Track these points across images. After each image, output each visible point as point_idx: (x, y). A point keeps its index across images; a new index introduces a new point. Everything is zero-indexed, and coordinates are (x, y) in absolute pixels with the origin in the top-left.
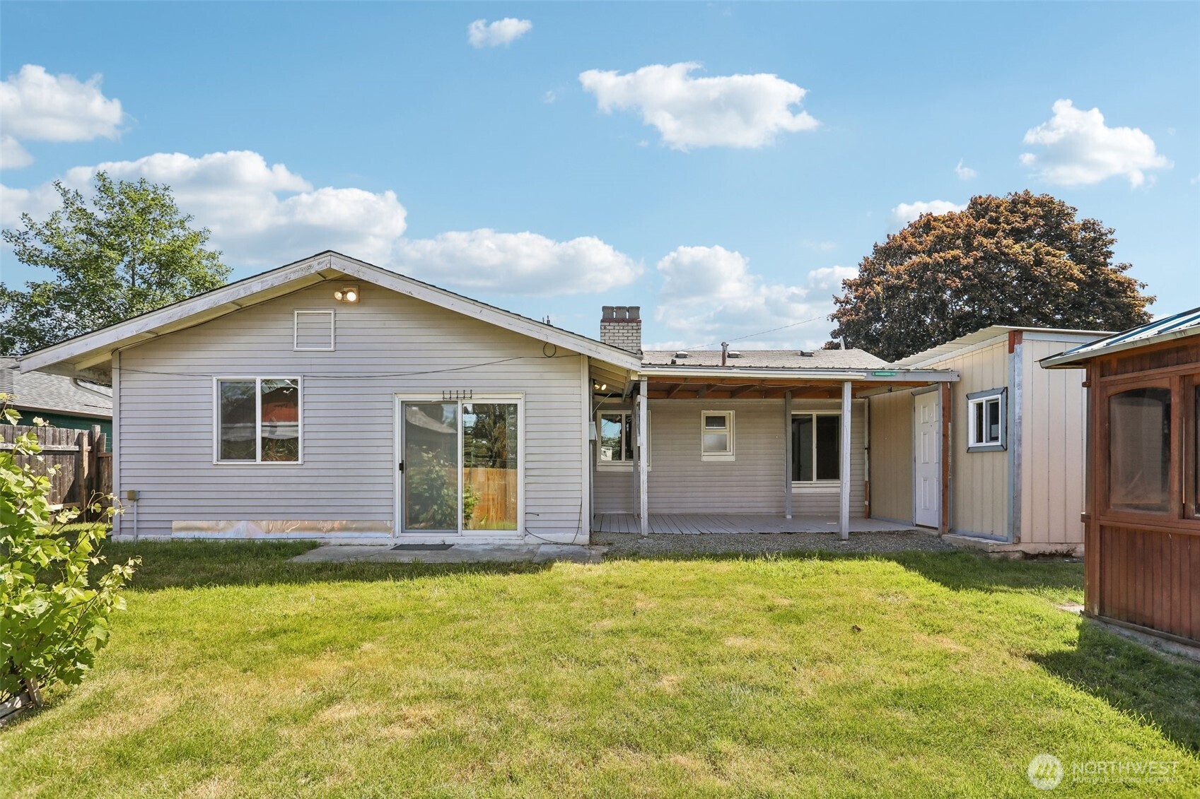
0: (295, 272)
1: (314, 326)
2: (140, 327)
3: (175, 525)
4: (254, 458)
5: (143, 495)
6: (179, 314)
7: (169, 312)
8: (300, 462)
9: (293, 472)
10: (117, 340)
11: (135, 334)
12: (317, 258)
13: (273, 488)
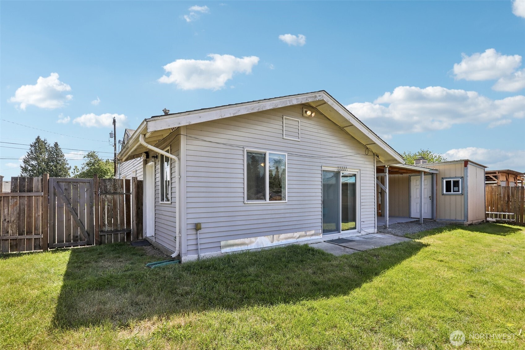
0: (310, 97)
1: (292, 126)
2: (235, 112)
3: (223, 243)
4: (265, 199)
5: (203, 226)
6: (258, 108)
7: (252, 105)
8: (286, 201)
9: (282, 207)
10: (221, 118)
11: (232, 115)
12: (319, 92)
13: (274, 216)
